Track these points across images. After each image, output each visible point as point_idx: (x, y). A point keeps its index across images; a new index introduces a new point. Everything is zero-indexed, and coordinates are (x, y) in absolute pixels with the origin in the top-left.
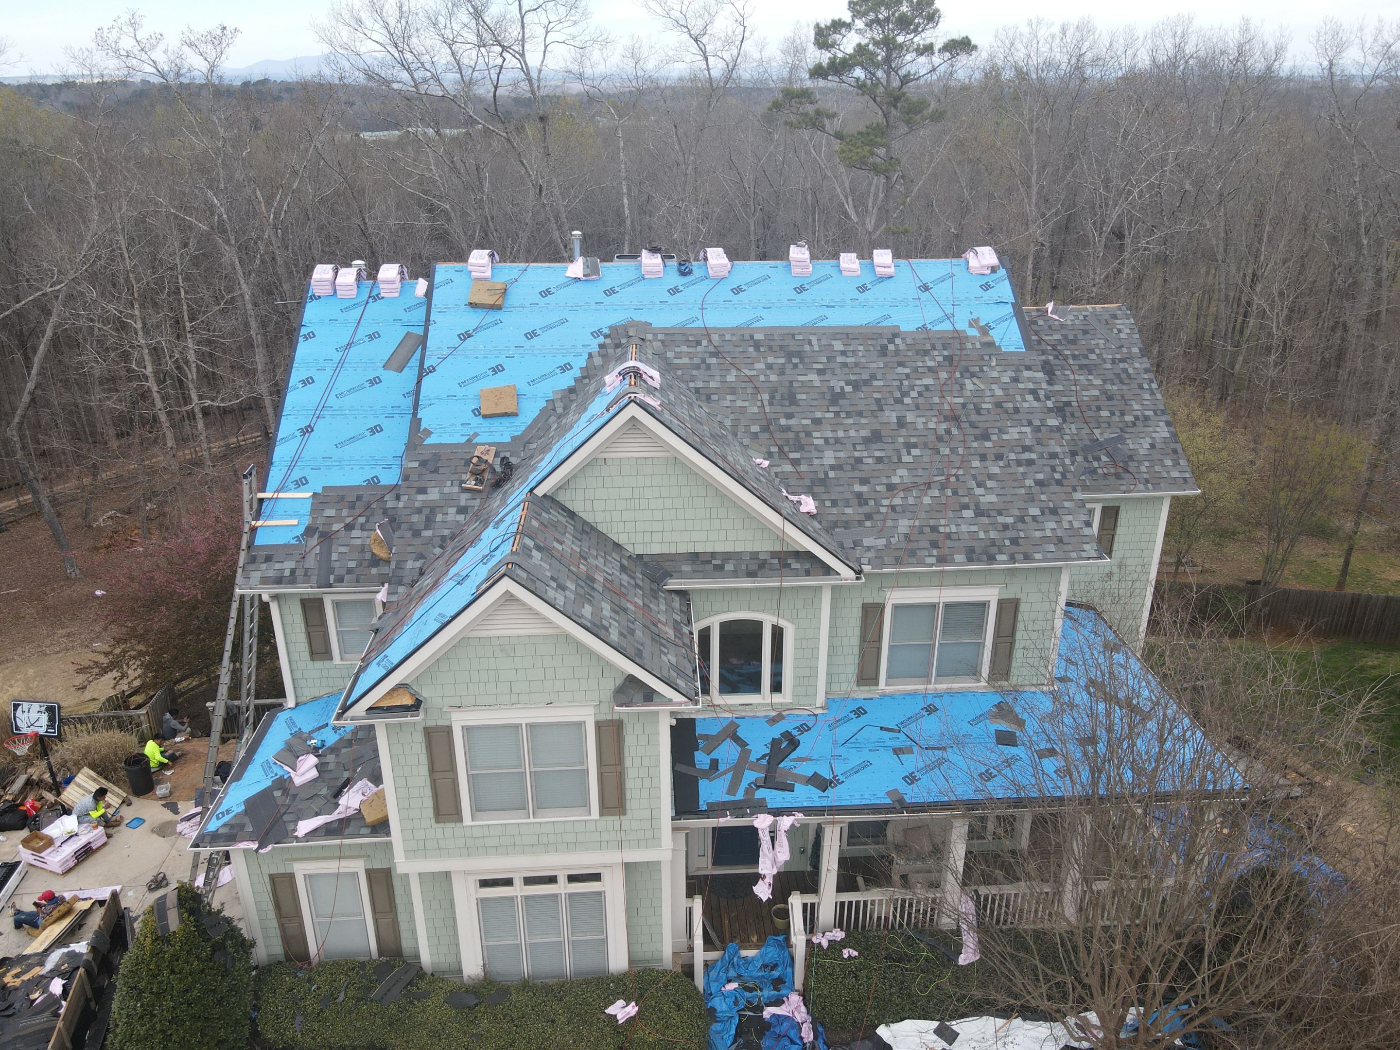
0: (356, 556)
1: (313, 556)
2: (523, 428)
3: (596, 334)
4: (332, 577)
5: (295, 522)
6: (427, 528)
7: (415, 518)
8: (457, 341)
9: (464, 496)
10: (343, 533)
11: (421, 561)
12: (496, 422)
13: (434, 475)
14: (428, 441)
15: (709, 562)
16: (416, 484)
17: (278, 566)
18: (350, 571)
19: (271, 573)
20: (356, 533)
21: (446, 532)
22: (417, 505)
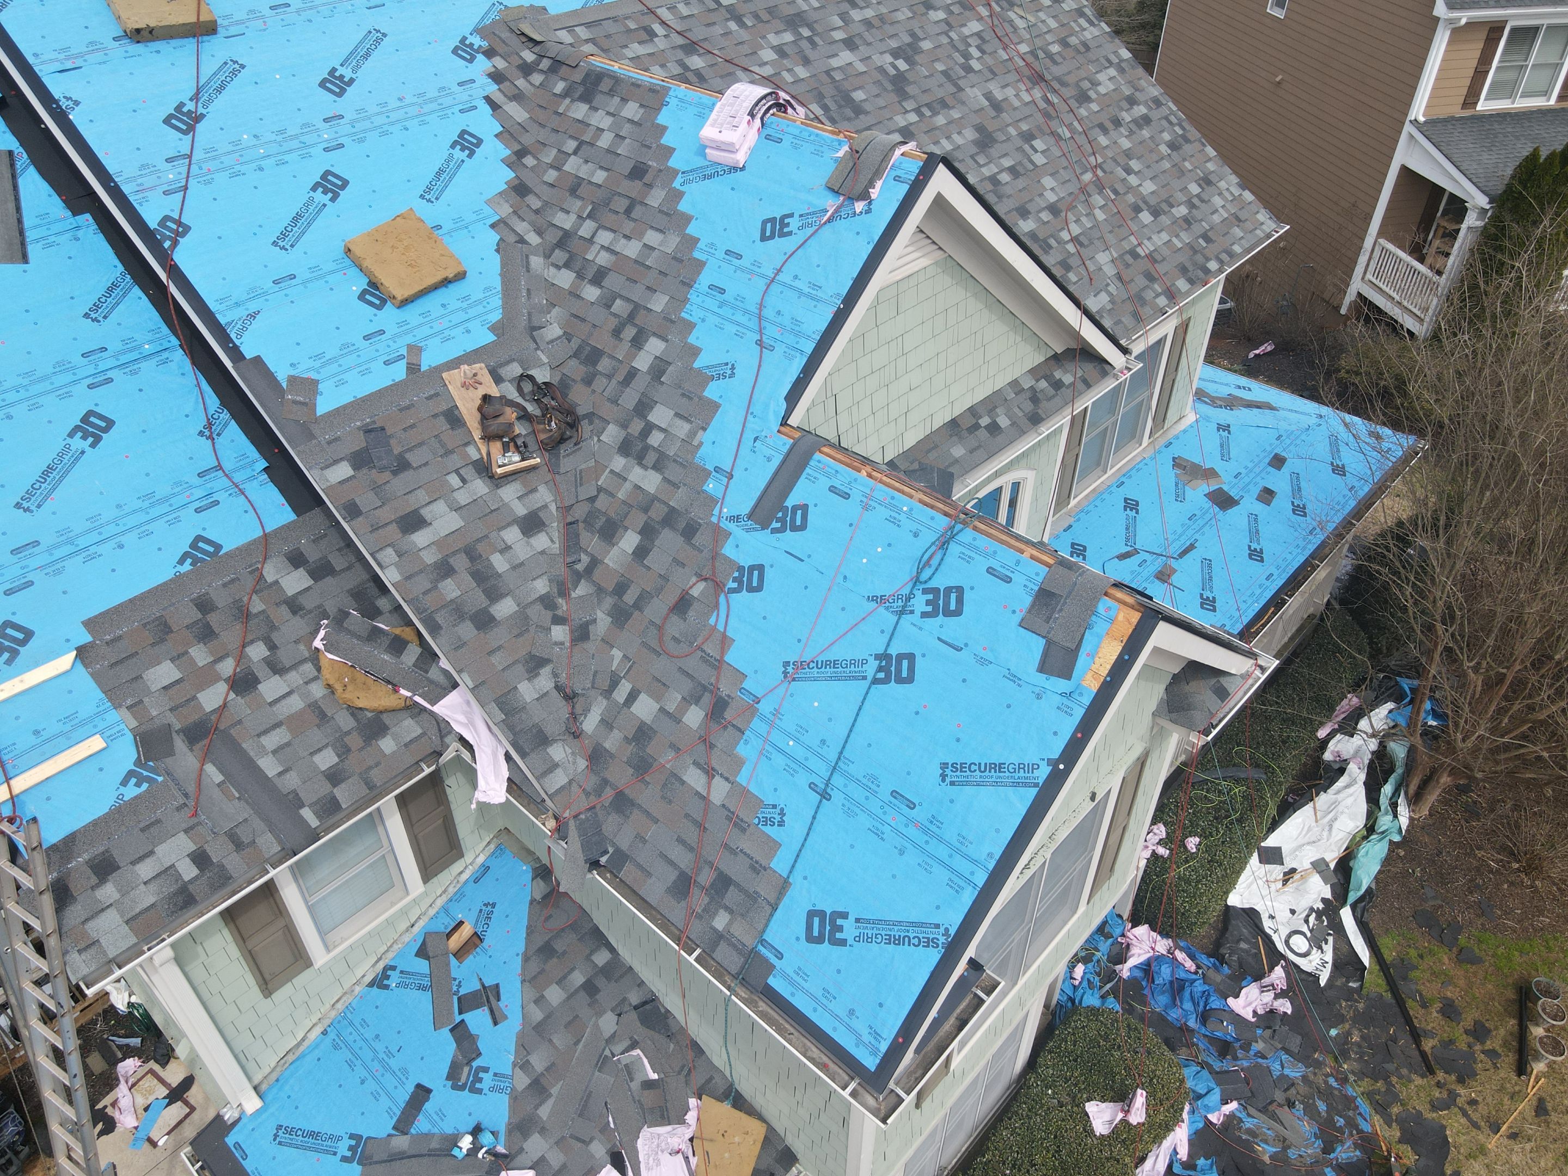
0: (316, 736)
1: (217, 794)
2: (497, 302)
3: (464, 51)
4: (307, 814)
5: (96, 743)
6: (494, 595)
7: (450, 589)
8: (176, 142)
9: (509, 493)
10: (239, 704)
11: (546, 671)
12: (432, 303)
13: (407, 475)
14: (324, 406)
15: (977, 426)
16: (387, 514)
17: (146, 870)
18: (334, 777)
19: (146, 897)
20: (271, 687)
21: (541, 586)
22: (430, 558)
